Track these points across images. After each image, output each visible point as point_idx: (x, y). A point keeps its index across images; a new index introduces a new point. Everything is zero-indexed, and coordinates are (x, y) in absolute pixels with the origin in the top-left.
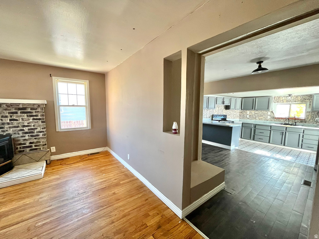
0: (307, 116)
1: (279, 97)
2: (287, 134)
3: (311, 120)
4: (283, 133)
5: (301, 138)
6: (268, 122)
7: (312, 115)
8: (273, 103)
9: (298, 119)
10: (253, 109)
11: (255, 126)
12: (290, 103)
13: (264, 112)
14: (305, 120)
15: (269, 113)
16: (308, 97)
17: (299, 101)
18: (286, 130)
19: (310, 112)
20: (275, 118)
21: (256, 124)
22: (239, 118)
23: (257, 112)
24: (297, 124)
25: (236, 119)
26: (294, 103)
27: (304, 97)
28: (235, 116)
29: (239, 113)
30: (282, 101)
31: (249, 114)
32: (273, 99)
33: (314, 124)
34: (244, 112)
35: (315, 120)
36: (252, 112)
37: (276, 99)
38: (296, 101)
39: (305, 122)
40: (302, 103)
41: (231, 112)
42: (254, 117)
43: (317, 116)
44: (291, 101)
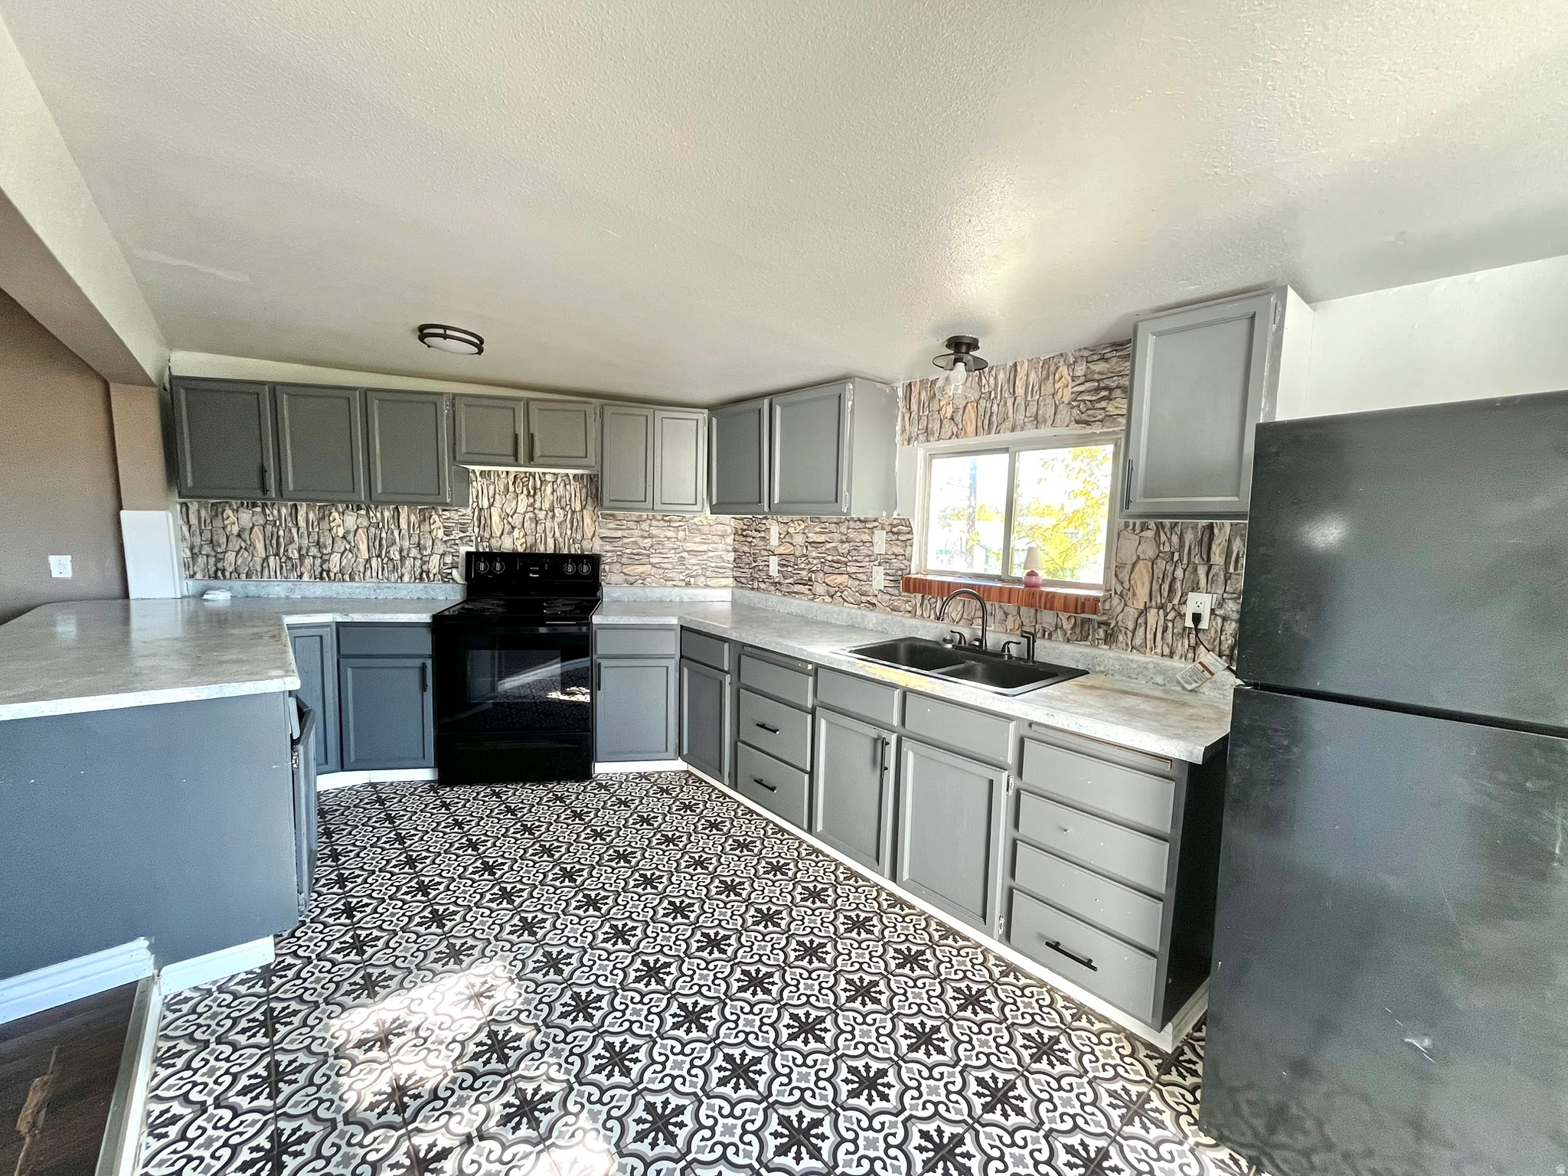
0: (1124, 575)
2: (909, 760)
3: (1152, 616)
4: (885, 746)
5: (1002, 832)
6: (873, 617)
7: (1161, 565)
8: (902, 449)
10: (760, 501)
11: (739, 655)
13: (855, 530)
14: (1104, 607)
15: (881, 542)
18: (902, 719)
19: (1146, 527)
20: (916, 586)
21: (742, 646)
22: (730, 581)
23: (817, 529)
24: (1048, 652)
25: (707, 586)
26: (1031, 433)
27: (1101, 367)
28: (694, 561)
29: (730, 540)
30: (952, 418)
31: (781, 550)
32: (901, 404)
33: (1177, 663)
34: (754, 533)
35: (1182, 616)
36: (791, 530)
37: (914, 407)
38: (1041, 412)
39: (1110, 638)
40: (1088, 430)
41: (654, 531)
42: (804, 573)
43: (1202, 571)
44: (1006, 417)
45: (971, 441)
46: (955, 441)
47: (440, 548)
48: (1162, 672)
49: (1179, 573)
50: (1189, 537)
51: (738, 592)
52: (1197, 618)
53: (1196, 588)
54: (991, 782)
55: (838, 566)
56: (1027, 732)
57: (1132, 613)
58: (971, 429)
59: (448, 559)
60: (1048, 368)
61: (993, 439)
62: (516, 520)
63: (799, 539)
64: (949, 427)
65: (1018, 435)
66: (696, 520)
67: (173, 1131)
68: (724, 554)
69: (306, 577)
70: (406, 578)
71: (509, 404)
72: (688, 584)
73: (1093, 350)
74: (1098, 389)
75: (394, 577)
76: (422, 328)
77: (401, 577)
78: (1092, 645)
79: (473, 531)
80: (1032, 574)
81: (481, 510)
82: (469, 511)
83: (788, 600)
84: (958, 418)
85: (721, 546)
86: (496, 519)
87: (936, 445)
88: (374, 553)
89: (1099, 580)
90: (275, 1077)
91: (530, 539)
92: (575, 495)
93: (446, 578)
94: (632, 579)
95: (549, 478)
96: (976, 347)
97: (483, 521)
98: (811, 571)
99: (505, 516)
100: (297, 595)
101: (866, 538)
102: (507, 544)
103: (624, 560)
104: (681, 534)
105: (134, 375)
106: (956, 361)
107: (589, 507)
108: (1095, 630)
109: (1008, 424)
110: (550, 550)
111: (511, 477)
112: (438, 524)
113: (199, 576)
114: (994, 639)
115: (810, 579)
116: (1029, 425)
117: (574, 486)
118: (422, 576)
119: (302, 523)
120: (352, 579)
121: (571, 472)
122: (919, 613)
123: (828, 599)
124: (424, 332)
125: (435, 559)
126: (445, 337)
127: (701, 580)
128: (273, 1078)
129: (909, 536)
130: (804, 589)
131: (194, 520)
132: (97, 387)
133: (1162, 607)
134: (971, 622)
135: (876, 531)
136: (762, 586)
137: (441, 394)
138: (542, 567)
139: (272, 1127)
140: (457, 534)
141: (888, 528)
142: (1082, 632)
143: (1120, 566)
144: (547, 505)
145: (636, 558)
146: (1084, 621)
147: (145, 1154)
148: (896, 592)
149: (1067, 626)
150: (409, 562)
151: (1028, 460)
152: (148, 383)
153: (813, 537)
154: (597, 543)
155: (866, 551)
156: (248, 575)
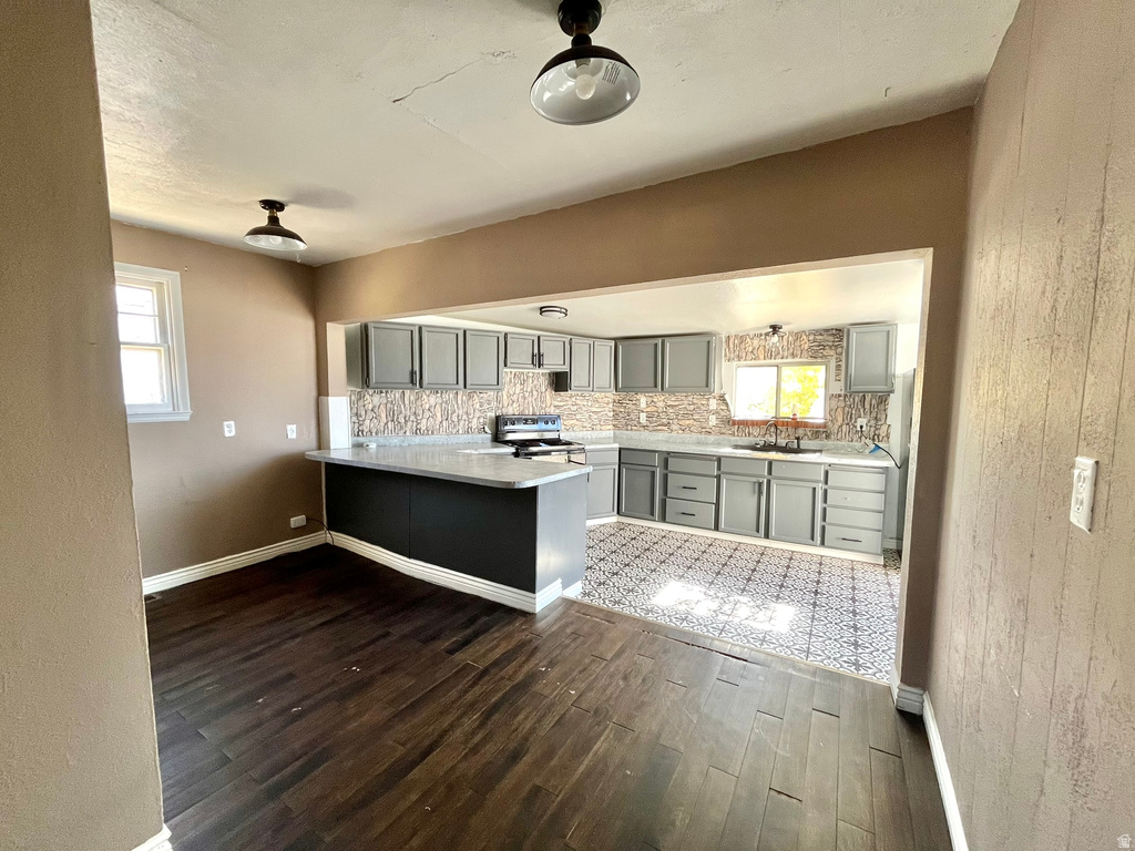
0: (833, 413)
1: (742, 339)
2: (774, 487)
3: (844, 428)
4: (760, 484)
5: (819, 505)
6: (711, 438)
7: (847, 409)
8: (725, 364)
9: (805, 425)
10: (656, 386)
11: (667, 457)
12: (779, 361)
13: (697, 399)
14: (825, 426)
15: (713, 404)
16: (831, 338)
17: (805, 353)
18: (770, 472)
19: (840, 396)
20: (734, 423)
21: (668, 453)
22: (611, 427)
24: (805, 444)
25: (601, 430)
26: (789, 360)
27: (820, 337)
28: (595, 417)
29: (611, 406)
30: (752, 352)
31: (648, 410)
32: (724, 344)
33: (855, 443)
34: (628, 402)
35: (856, 427)
36: (655, 400)
37: (731, 346)
38: (795, 352)
39: (827, 437)
40: (815, 360)
41: (578, 402)
42: (664, 420)
43: (862, 410)
44: (779, 353)
45: (762, 362)
46: (753, 362)
49: (854, 412)
51: (617, 432)
52: (861, 427)
53: (860, 417)
54: (813, 488)
55: (687, 415)
56: (828, 468)
57: (836, 427)
58: (762, 357)
59: (482, 420)
60: (798, 335)
61: (772, 361)
63: (661, 404)
64: (750, 356)
65: (784, 360)
68: (609, 413)
73: (817, 331)
74: (819, 345)
75: (454, 431)
76: (541, 308)
77: (458, 431)
78: (821, 440)
79: (494, 404)
80: (794, 415)
83: (653, 433)
84: (755, 351)
85: (607, 409)
86: (505, 397)
87: (743, 362)
89: (822, 415)
94: (568, 428)
97: (498, 399)
98: (669, 419)
99: (509, 396)
100: (404, 444)
101: (704, 402)
103: (564, 418)
106: (774, 334)
107: (549, 390)
108: (821, 435)
109: (780, 356)
112: (477, 401)
114: (782, 442)
115: (669, 423)
116: (788, 357)
117: (541, 379)
118: (468, 430)
120: (432, 433)
124: (542, 310)
125: (475, 420)
130: (665, 428)
133: (848, 424)
135: (711, 400)
136: (635, 428)
141: (718, 398)
142: (816, 436)
143: (831, 411)
144: (529, 389)
145: (572, 415)
146: (817, 432)
148: (723, 426)
151: (785, 371)
153: (670, 403)
154: (553, 408)
155: (705, 409)
156: (377, 434)
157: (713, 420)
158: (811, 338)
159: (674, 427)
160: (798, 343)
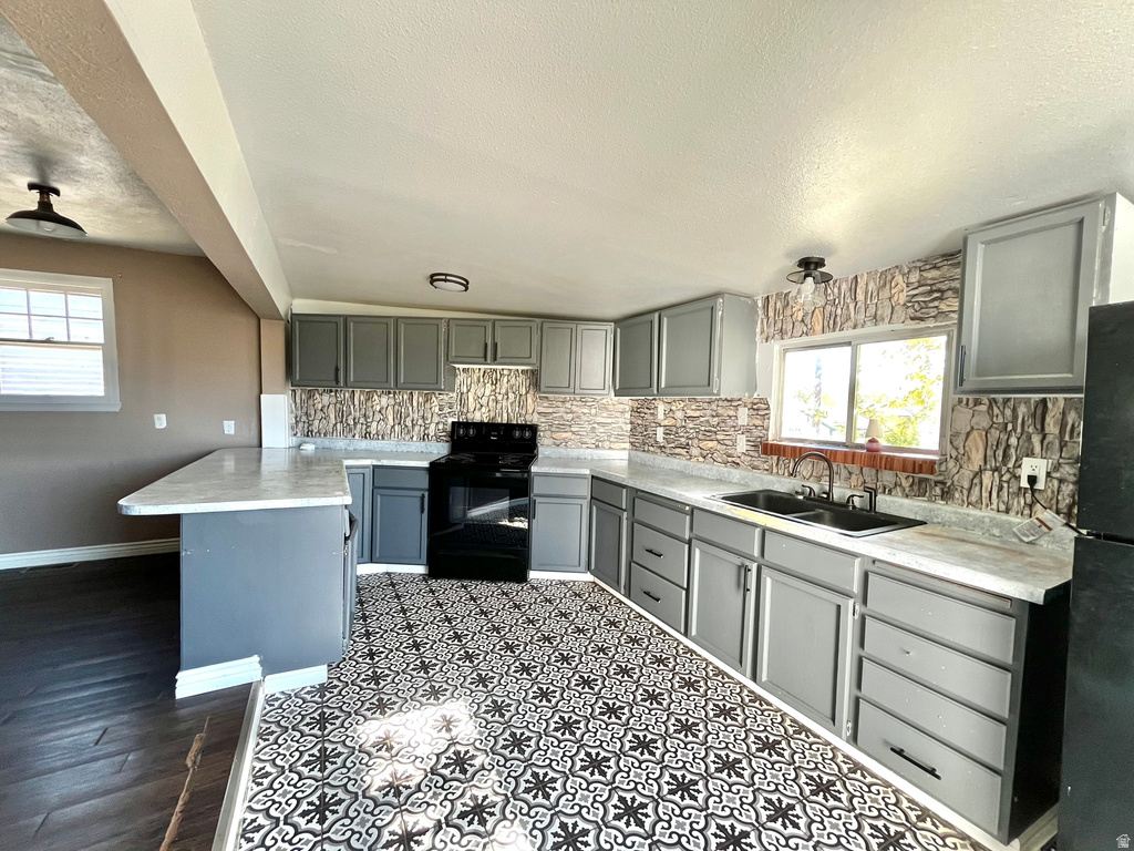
0: (959, 442)
1: (787, 299)
2: (768, 584)
3: (987, 477)
4: (747, 572)
5: (849, 648)
6: (737, 474)
7: (995, 434)
8: (761, 345)
10: (650, 386)
11: (634, 498)
14: (940, 468)
15: (745, 416)
17: (899, 311)
18: (762, 551)
19: (979, 402)
20: (773, 450)
22: (628, 445)
23: (694, 407)
24: (887, 504)
25: (610, 448)
26: (870, 329)
27: (935, 273)
28: (601, 430)
29: (628, 415)
30: (803, 321)
31: (666, 423)
32: (760, 312)
33: (1013, 518)
34: (646, 411)
35: (1018, 478)
36: (674, 408)
37: (771, 314)
38: (879, 312)
39: (946, 495)
40: (922, 325)
41: (574, 409)
42: (683, 440)
43: (1036, 440)
44: (849, 318)
45: (818, 338)
46: (805, 338)
47: (436, 419)
48: (999, 525)
49: (1013, 441)
50: (1022, 410)
51: (633, 453)
52: (1032, 480)
53: (1030, 454)
54: (839, 607)
55: (709, 434)
56: (870, 567)
57: (967, 474)
58: (818, 328)
59: (441, 427)
60: (885, 279)
61: (837, 335)
62: (484, 401)
63: (679, 415)
64: (800, 328)
65: (859, 331)
66: (604, 401)
67: (266, 782)
68: (624, 426)
69: (357, 437)
70: (415, 439)
71: (482, 323)
72: (597, 447)
73: (926, 262)
74: (931, 292)
75: (407, 437)
76: (432, 276)
77: (412, 438)
78: (930, 501)
79: (456, 408)
80: (871, 441)
81: (462, 394)
82: (455, 395)
83: (670, 459)
84: (808, 320)
85: (621, 420)
86: (471, 399)
87: (788, 342)
88: (397, 421)
89: (936, 447)
90: (323, 758)
91: (492, 414)
92: (522, 382)
93: (438, 439)
94: (558, 442)
95: (506, 372)
96: (823, 265)
97: (462, 402)
98: (688, 438)
99: (477, 398)
100: (351, 448)
101: (732, 413)
102: (477, 417)
103: (553, 429)
104: (593, 411)
105: (274, 315)
106: (806, 276)
107: (531, 392)
108: (931, 489)
109: (850, 323)
110: (505, 422)
111: (482, 372)
112: (436, 403)
113: (299, 435)
114: (840, 493)
115: (688, 444)
116: (868, 323)
117: (522, 377)
118: (424, 437)
119: (357, 402)
120: (383, 438)
121: (520, 368)
122: (775, 470)
123: (701, 459)
124: (433, 279)
125: (433, 426)
126: (446, 280)
127: (607, 444)
128: (323, 759)
129: (766, 412)
130: (683, 451)
131: (298, 401)
132: (254, 322)
133: (996, 469)
134: (819, 479)
135: (739, 408)
136: (651, 448)
137: (441, 319)
138: (499, 433)
139: (320, 791)
140: (446, 410)
141: (750, 406)
142: (920, 489)
143: (955, 435)
144: (503, 391)
145: (562, 427)
146: (921, 481)
147: (250, 794)
148: (757, 455)
149: (906, 484)
150: (417, 428)
151: (867, 351)
152: (281, 319)
153: (690, 413)
154: (536, 416)
155: (732, 423)
156: (325, 435)
157: (742, 445)
158: (914, 277)
159: (695, 451)
160: (885, 294)
